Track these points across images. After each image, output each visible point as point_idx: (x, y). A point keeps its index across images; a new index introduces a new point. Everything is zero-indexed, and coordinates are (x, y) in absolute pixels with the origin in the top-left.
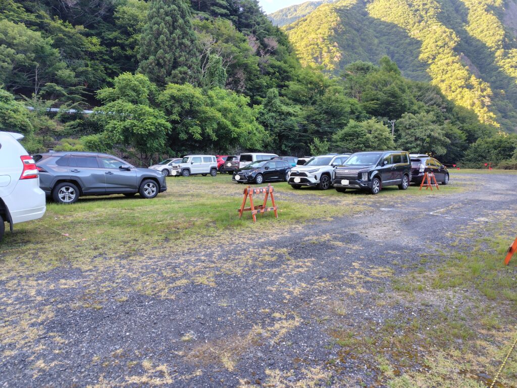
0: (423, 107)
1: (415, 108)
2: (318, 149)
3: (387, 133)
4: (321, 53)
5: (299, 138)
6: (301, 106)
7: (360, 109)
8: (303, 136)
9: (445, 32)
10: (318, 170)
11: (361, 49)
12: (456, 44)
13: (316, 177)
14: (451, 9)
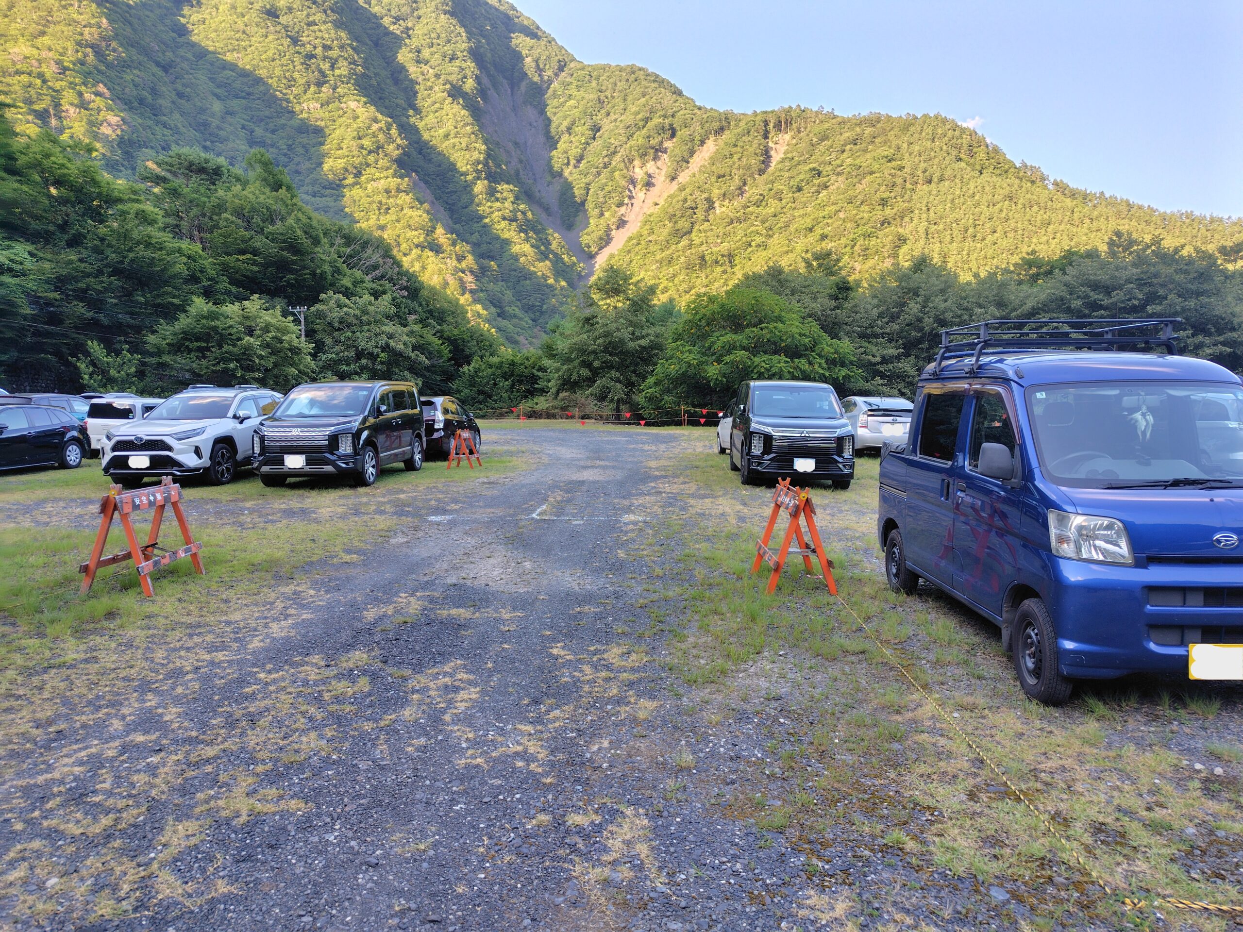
0: (363, 282)
1: (347, 282)
2: (104, 373)
3: (294, 336)
4: (57, 105)
5: (35, 339)
6: (31, 248)
7: (212, 273)
8: (48, 334)
9: (376, 120)
10: (202, 431)
11: (177, 116)
12: (400, 151)
13: (197, 452)
14: (384, 73)
